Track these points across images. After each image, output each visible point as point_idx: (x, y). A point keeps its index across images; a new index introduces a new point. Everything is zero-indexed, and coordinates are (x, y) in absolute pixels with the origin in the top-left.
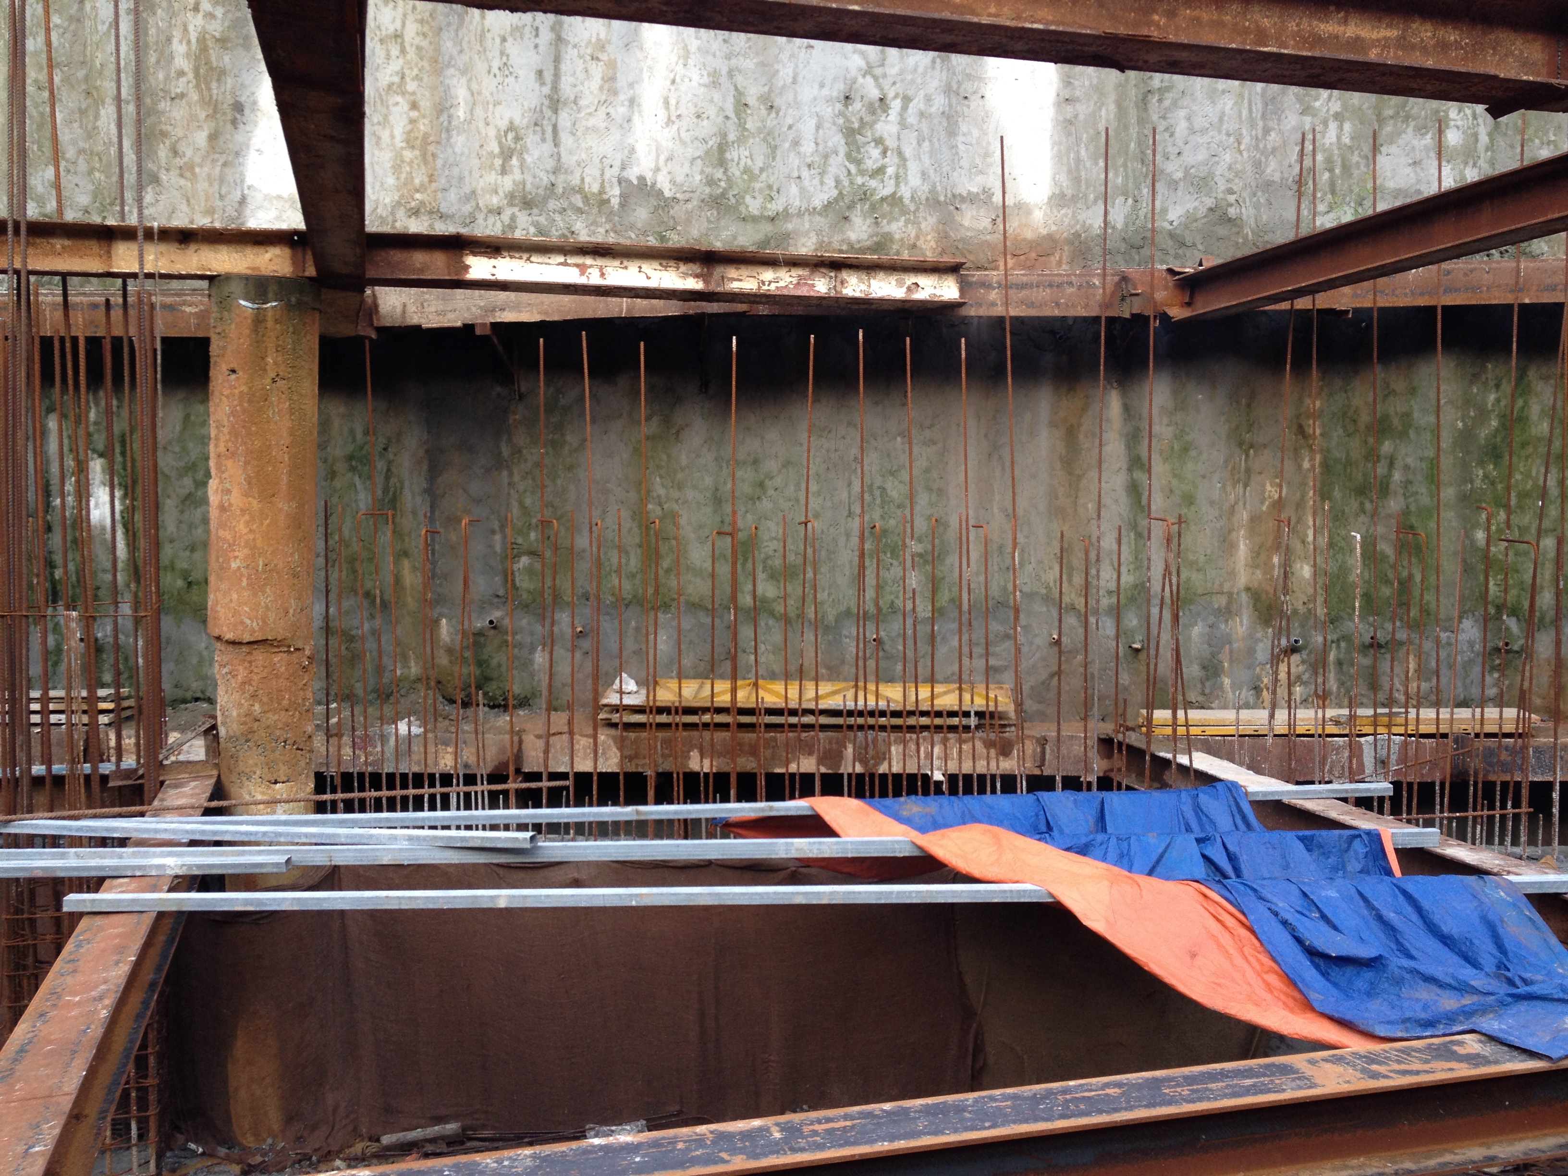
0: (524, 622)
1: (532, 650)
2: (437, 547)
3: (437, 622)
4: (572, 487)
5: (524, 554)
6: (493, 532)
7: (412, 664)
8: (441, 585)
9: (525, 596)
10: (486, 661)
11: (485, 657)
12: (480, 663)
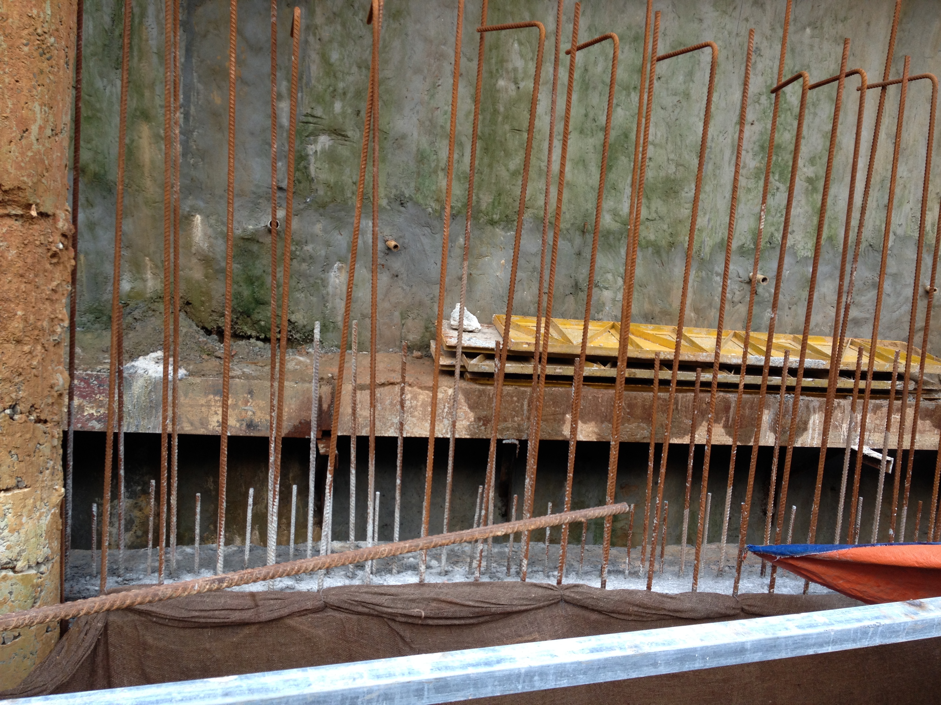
0: (318, 228)
1: (327, 267)
2: (192, 110)
3: (188, 218)
4: (396, 43)
5: (324, 131)
6: (280, 97)
7: (149, 275)
8: (195, 166)
9: (321, 192)
10: (258, 278)
11: (257, 272)
12: (250, 281)
